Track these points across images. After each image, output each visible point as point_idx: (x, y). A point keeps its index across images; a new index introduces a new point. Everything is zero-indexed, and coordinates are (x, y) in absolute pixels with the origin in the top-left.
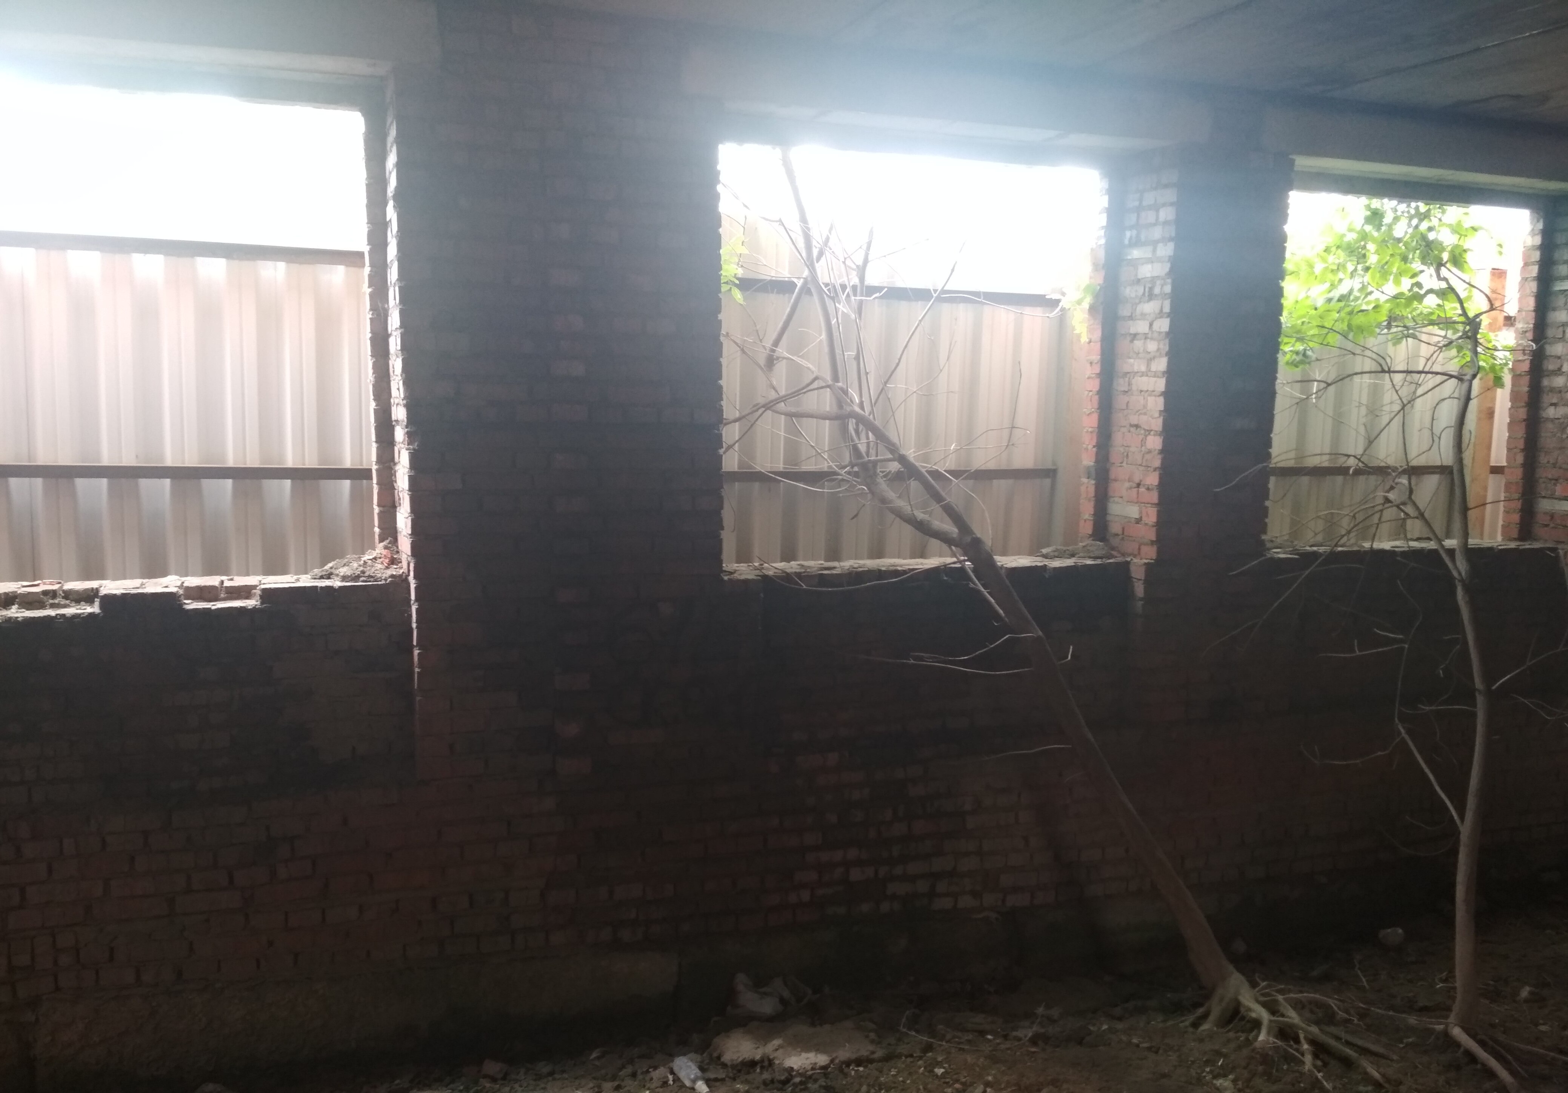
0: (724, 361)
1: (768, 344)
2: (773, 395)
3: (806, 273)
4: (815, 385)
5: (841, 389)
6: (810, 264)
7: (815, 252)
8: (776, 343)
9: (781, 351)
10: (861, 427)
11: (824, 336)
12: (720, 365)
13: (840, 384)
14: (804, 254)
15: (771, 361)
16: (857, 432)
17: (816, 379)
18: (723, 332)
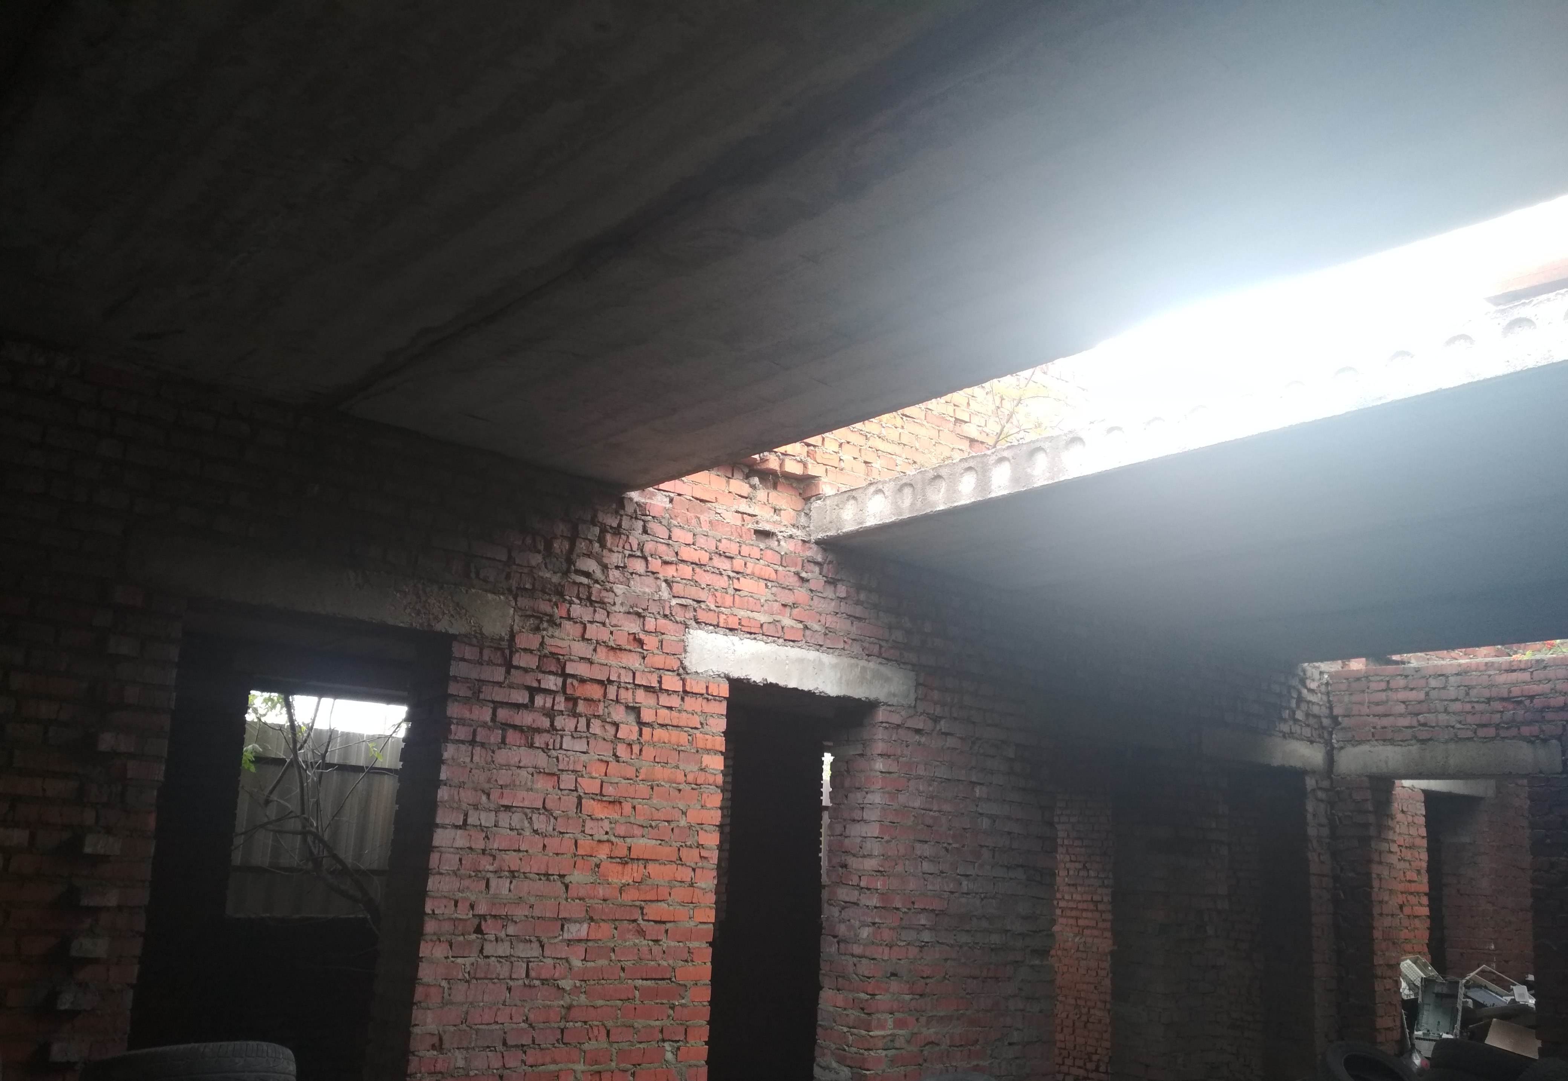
0: (239, 801)
1: (266, 793)
2: (266, 820)
3: (292, 756)
4: (291, 815)
5: (305, 818)
6: (295, 751)
7: (298, 746)
8: (271, 792)
9: (274, 797)
10: (317, 841)
11: (298, 790)
12: (236, 803)
13: (305, 816)
14: (291, 746)
15: (267, 802)
16: (314, 842)
17: (291, 812)
18: (241, 785)
